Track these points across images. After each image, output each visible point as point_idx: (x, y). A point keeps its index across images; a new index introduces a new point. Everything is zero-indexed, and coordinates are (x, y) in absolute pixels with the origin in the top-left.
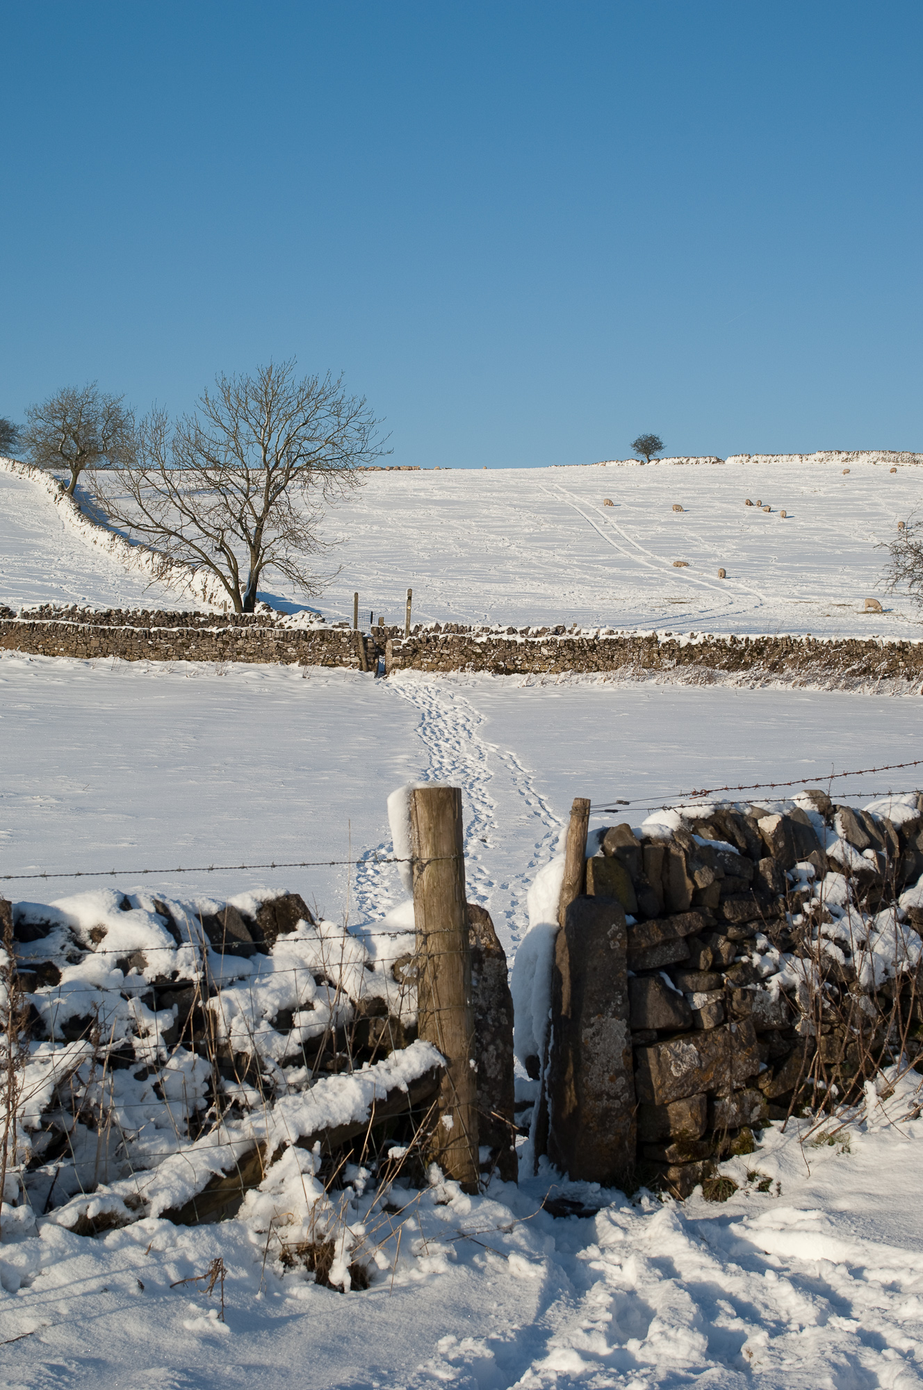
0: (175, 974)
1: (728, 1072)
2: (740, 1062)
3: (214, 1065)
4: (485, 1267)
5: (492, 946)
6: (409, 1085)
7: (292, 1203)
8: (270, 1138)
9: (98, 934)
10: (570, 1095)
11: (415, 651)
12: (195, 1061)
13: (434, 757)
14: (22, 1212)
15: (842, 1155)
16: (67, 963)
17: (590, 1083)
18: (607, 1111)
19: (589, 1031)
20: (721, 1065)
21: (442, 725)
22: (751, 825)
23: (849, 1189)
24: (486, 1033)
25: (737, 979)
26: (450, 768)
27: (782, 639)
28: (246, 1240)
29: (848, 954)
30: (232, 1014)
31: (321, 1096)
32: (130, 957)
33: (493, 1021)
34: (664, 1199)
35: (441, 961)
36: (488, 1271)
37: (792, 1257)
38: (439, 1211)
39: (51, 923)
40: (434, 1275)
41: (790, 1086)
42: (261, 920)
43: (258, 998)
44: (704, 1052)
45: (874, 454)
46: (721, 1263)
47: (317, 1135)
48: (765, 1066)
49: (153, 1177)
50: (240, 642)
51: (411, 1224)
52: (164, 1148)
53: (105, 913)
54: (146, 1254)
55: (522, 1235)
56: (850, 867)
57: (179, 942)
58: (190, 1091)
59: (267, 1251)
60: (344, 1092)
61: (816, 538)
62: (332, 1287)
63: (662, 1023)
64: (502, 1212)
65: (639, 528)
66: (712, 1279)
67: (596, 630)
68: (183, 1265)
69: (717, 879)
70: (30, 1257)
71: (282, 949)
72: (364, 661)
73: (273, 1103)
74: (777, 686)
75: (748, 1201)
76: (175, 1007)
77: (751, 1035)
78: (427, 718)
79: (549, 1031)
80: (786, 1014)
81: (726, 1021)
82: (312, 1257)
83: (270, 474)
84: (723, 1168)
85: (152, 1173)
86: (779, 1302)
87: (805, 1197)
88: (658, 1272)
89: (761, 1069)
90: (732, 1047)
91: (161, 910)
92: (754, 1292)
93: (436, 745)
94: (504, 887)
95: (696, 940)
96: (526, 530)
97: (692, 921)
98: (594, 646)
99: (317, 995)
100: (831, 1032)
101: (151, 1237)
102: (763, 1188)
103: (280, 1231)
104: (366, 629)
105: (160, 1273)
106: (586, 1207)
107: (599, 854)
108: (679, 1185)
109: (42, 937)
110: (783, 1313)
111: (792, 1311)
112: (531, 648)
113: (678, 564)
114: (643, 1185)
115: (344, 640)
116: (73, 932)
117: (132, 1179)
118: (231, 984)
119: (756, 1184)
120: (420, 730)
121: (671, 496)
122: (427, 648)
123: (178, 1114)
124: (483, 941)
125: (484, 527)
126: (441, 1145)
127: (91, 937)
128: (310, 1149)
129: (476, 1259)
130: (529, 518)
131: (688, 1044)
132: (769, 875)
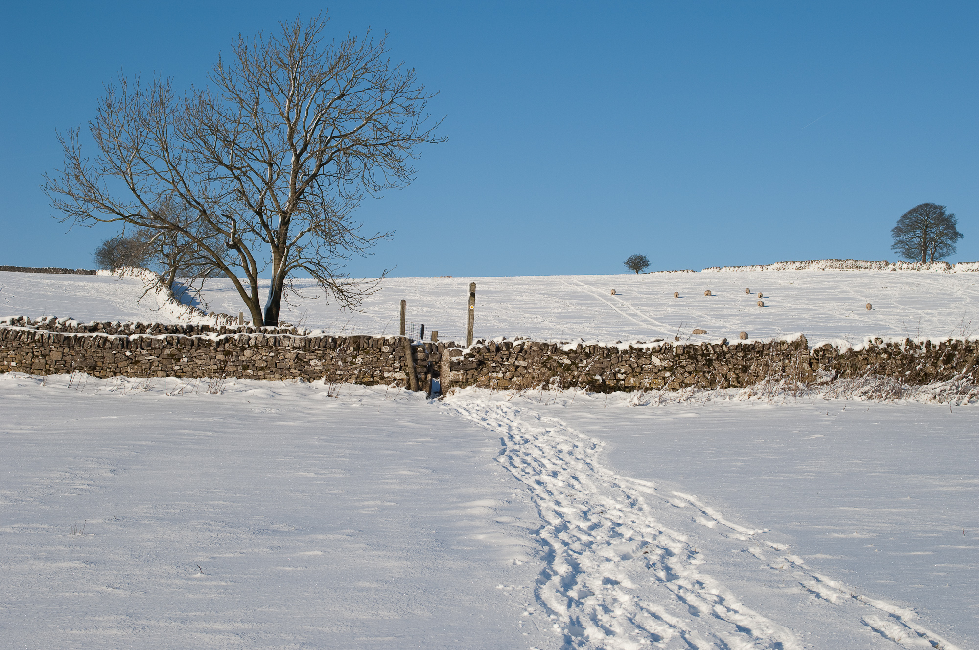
11: (481, 363)
45: (822, 263)
78: (509, 444)
83: (298, 156)
93: (539, 483)
112: (638, 357)
113: (697, 333)
115: (386, 349)
122: (498, 358)
130: (557, 302)
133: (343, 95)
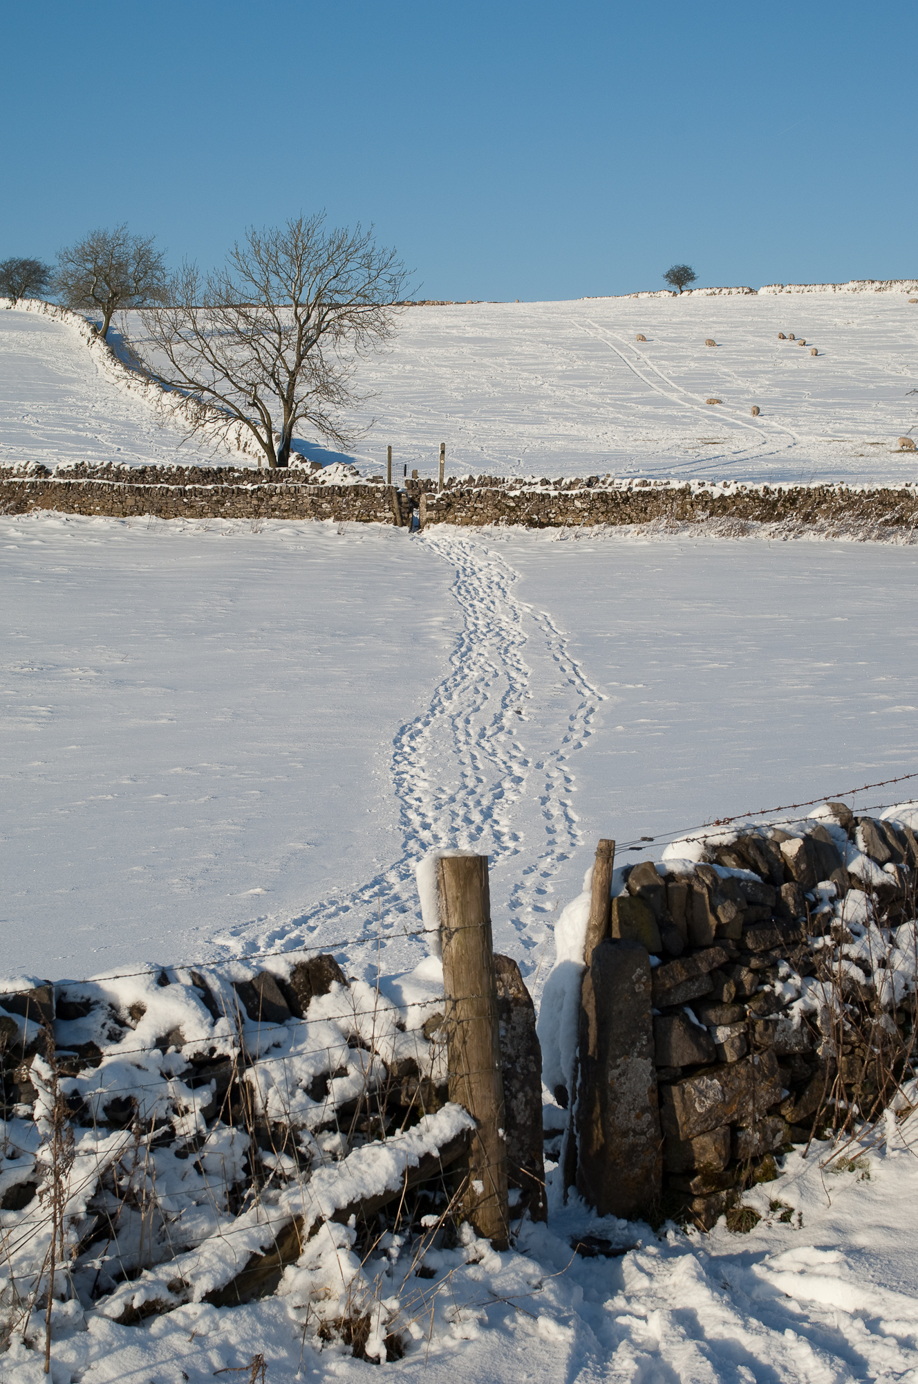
0: (213, 1050)
1: (751, 1103)
2: (763, 1093)
3: (252, 1137)
4: (515, 1329)
5: (520, 996)
6: (441, 1150)
7: (329, 1278)
8: (306, 1214)
9: (138, 1011)
10: (597, 1132)
11: (449, 505)
12: (233, 1137)
13: (468, 618)
14: (70, 1307)
15: (862, 1182)
16: (107, 1042)
17: (616, 1122)
18: (633, 1147)
19: (616, 1072)
20: (744, 1097)
21: (476, 583)
22: (773, 849)
23: (868, 1220)
24: (515, 1081)
25: (760, 1009)
26: (485, 630)
27: (815, 489)
28: (286, 1318)
29: (868, 973)
30: (269, 1085)
31: (355, 1167)
32: (169, 1034)
33: (522, 1069)
34: (689, 1231)
35: (470, 1027)
36: (519, 1334)
37: (813, 1301)
38: (471, 1271)
39: (91, 1001)
40: (467, 1340)
41: (811, 1109)
42: (295, 983)
43: (293, 1067)
44: (727, 1086)
45: (907, 283)
46: (743, 1318)
47: (352, 1207)
48: (787, 1093)
49: (195, 1259)
50: (275, 499)
51: (444, 1290)
52: (205, 1227)
53: (144, 991)
54: (190, 1341)
55: (551, 1291)
56: (871, 882)
57: (216, 1015)
58: (228, 1165)
59: (306, 1325)
60: (378, 1163)
61: (849, 372)
62: (367, 1359)
63: (687, 1061)
64: (531, 1268)
65: (672, 364)
66: (734, 1336)
67: (628, 481)
68: (226, 1350)
69: (740, 911)
70: (79, 1353)
71: (316, 1012)
72: (398, 516)
73: (309, 1172)
74: (810, 537)
75: (771, 1235)
76: (214, 1082)
77: (773, 1065)
78: (461, 576)
79: (577, 1066)
80: (808, 1038)
81: (748, 1053)
82: (349, 1329)
83: (301, 327)
84: (747, 1197)
85: (195, 1255)
86: (798, 1364)
87: (825, 1232)
88: (682, 1330)
89: (783, 1096)
90: (755, 1079)
91: (198, 982)
92: (773, 1354)
93: (471, 605)
94: (539, 766)
95: (720, 973)
96: (559, 368)
97: (716, 955)
98: (628, 498)
99: (351, 1058)
100: (852, 1052)
101: (194, 1322)
102: (785, 1218)
103: (316, 1307)
104: (400, 483)
105: (204, 1360)
106: (613, 1246)
107: (624, 893)
108: (703, 1217)
109: (84, 1015)
110: (801, 1376)
111: (810, 1374)
112: (565, 501)
113: (711, 402)
114: (669, 1217)
115: (378, 495)
116: (114, 1008)
117: (175, 1263)
118: (267, 1052)
119: (779, 1214)
120: (455, 589)
121: (703, 330)
122: (461, 502)
123: (218, 1191)
124: (511, 991)
125: (516, 365)
126: (472, 1203)
127: (131, 1014)
128: (344, 1222)
129: (507, 1321)
130: (562, 355)
131: (711, 1080)
132: (791, 901)
133: (337, 275)
